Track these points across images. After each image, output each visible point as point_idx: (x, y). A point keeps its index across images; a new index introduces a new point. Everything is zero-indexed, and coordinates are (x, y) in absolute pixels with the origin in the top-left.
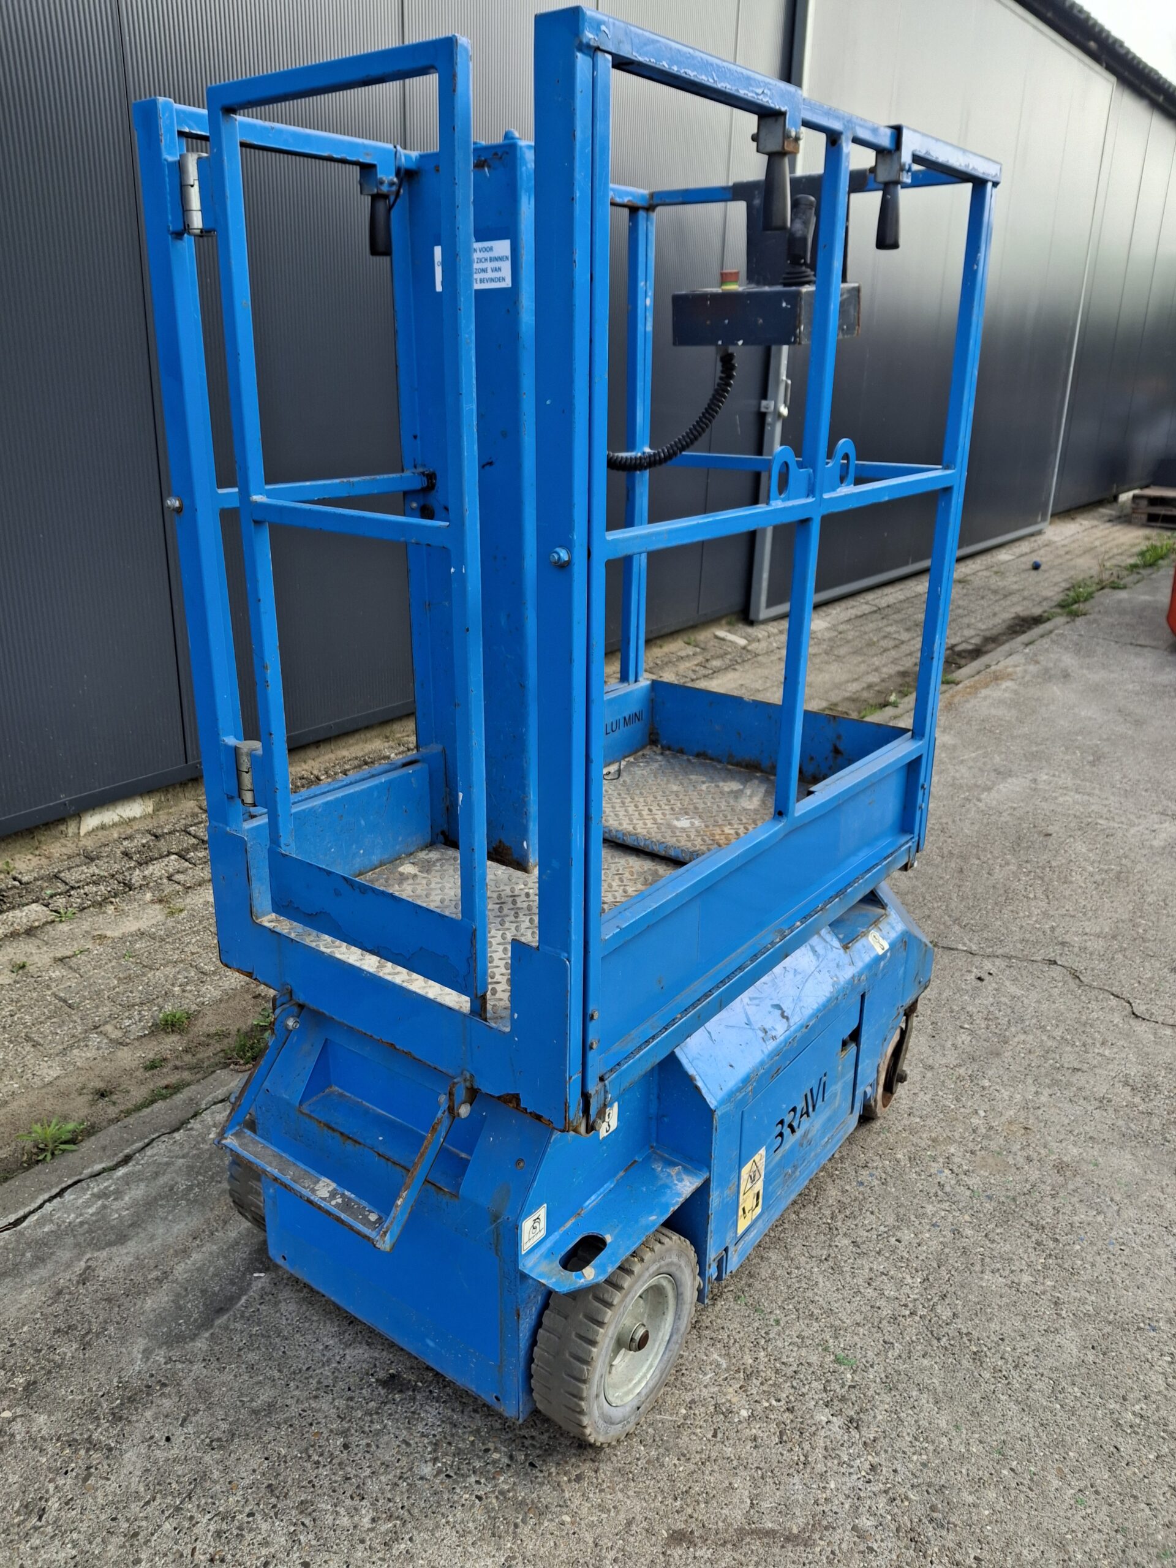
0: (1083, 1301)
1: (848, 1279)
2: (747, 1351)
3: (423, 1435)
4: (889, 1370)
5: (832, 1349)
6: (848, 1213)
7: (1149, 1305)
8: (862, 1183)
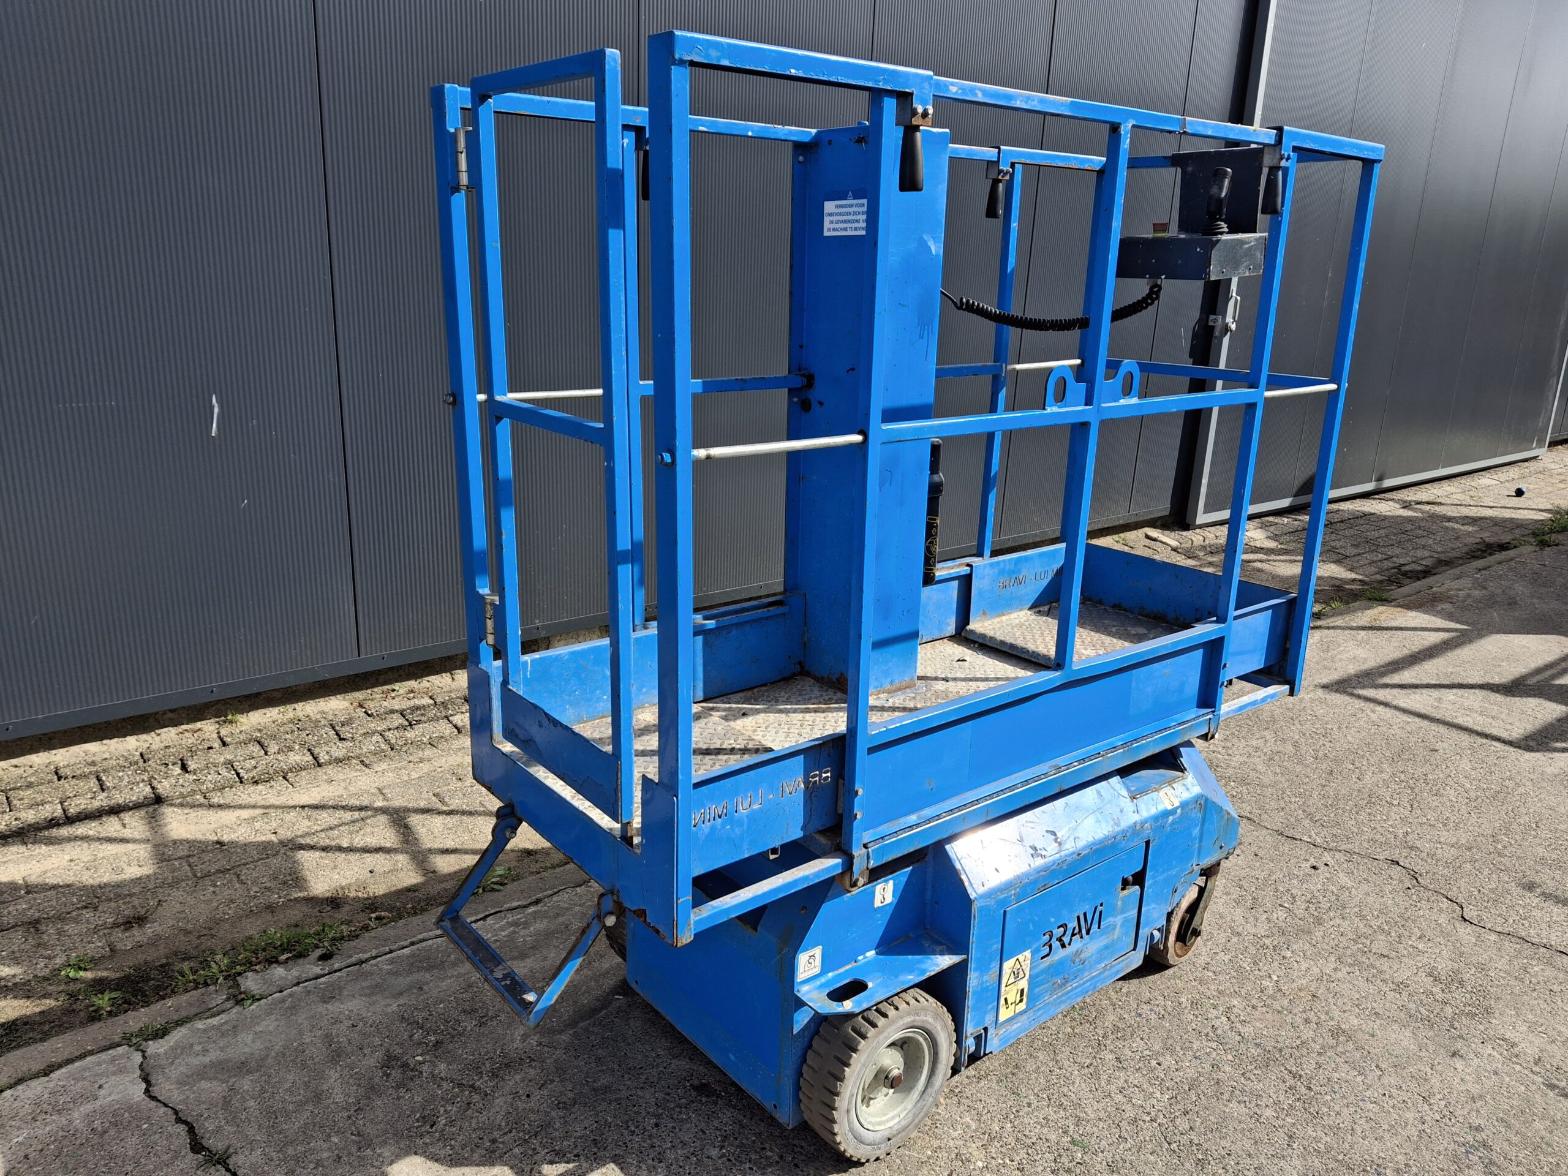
0: (1317, 1140)
1: (1103, 1084)
2: (996, 1120)
3: (717, 1129)
4: (1117, 1157)
5: (1071, 1133)
6: (1120, 1035)
7: (1383, 1155)
8: (1140, 1015)
